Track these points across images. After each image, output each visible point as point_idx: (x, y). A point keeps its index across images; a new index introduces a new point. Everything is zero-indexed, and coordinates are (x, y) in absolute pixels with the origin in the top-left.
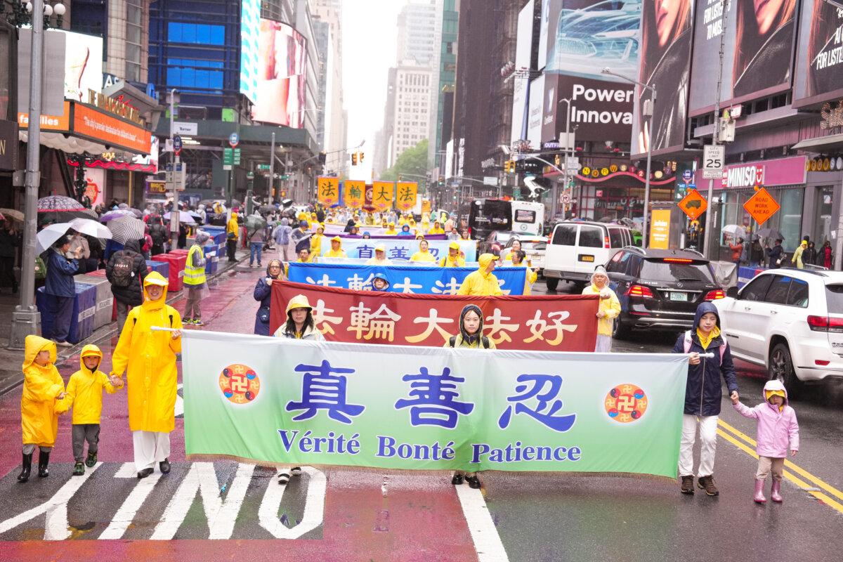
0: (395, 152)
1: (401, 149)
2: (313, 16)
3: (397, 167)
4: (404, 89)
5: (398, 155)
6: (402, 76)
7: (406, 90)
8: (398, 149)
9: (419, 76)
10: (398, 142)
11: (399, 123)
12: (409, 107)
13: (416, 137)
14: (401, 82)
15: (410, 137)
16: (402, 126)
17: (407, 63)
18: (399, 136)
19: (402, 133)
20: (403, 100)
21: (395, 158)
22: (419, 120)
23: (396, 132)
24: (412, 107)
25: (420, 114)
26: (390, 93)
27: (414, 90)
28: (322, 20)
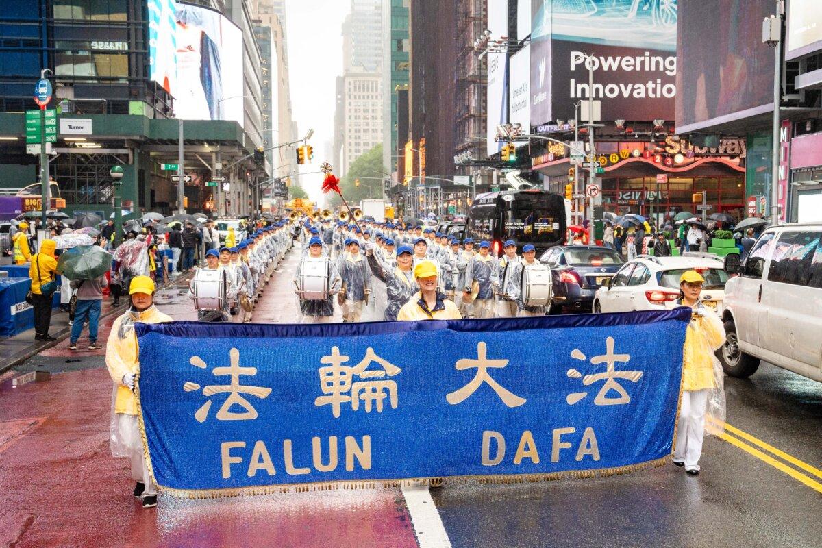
0: (348, 161)
1: (353, 157)
2: (254, 21)
3: (350, 174)
4: (353, 97)
5: (350, 163)
6: (350, 83)
7: (355, 97)
8: (350, 157)
9: (368, 81)
10: (350, 151)
11: (350, 131)
12: (359, 114)
13: (368, 145)
14: (350, 90)
15: (362, 144)
16: (353, 134)
17: (355, 70)
18: (350, 144)
19: (353, 141)
20: (353, 107)
21: (348, 167)
22: (371, 127)
23: (347, 140)
24: (362, 114)
25: (370, 121)
26: (339, 102)
27: (364, 97)
28: (264, 24)
